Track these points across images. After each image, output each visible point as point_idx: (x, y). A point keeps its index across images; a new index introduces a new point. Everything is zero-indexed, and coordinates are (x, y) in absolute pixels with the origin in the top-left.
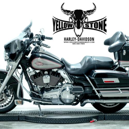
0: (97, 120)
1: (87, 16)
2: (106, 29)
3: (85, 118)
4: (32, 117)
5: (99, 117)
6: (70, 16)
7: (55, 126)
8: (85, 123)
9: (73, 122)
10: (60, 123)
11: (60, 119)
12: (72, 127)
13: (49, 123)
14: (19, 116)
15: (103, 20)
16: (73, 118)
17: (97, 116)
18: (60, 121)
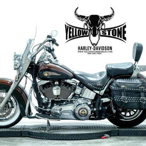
0: (109, 136)
1: (104, 22)
2: (125, 36)
3: (96, 133)
4: (36, 133)
5: (112, 133)
6: (85, 22)
7: (62, 142)
8: (95, 139)
9: (82, 139)
10: (67, 139)
11: (67, 134)
12: (82, 144)
13: (56, 139)
14: (21, 131)
15: (122, 26)
16: (82, 134)
17: (109, 131)
18: (67, 137)
